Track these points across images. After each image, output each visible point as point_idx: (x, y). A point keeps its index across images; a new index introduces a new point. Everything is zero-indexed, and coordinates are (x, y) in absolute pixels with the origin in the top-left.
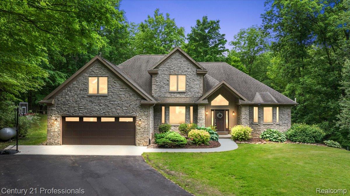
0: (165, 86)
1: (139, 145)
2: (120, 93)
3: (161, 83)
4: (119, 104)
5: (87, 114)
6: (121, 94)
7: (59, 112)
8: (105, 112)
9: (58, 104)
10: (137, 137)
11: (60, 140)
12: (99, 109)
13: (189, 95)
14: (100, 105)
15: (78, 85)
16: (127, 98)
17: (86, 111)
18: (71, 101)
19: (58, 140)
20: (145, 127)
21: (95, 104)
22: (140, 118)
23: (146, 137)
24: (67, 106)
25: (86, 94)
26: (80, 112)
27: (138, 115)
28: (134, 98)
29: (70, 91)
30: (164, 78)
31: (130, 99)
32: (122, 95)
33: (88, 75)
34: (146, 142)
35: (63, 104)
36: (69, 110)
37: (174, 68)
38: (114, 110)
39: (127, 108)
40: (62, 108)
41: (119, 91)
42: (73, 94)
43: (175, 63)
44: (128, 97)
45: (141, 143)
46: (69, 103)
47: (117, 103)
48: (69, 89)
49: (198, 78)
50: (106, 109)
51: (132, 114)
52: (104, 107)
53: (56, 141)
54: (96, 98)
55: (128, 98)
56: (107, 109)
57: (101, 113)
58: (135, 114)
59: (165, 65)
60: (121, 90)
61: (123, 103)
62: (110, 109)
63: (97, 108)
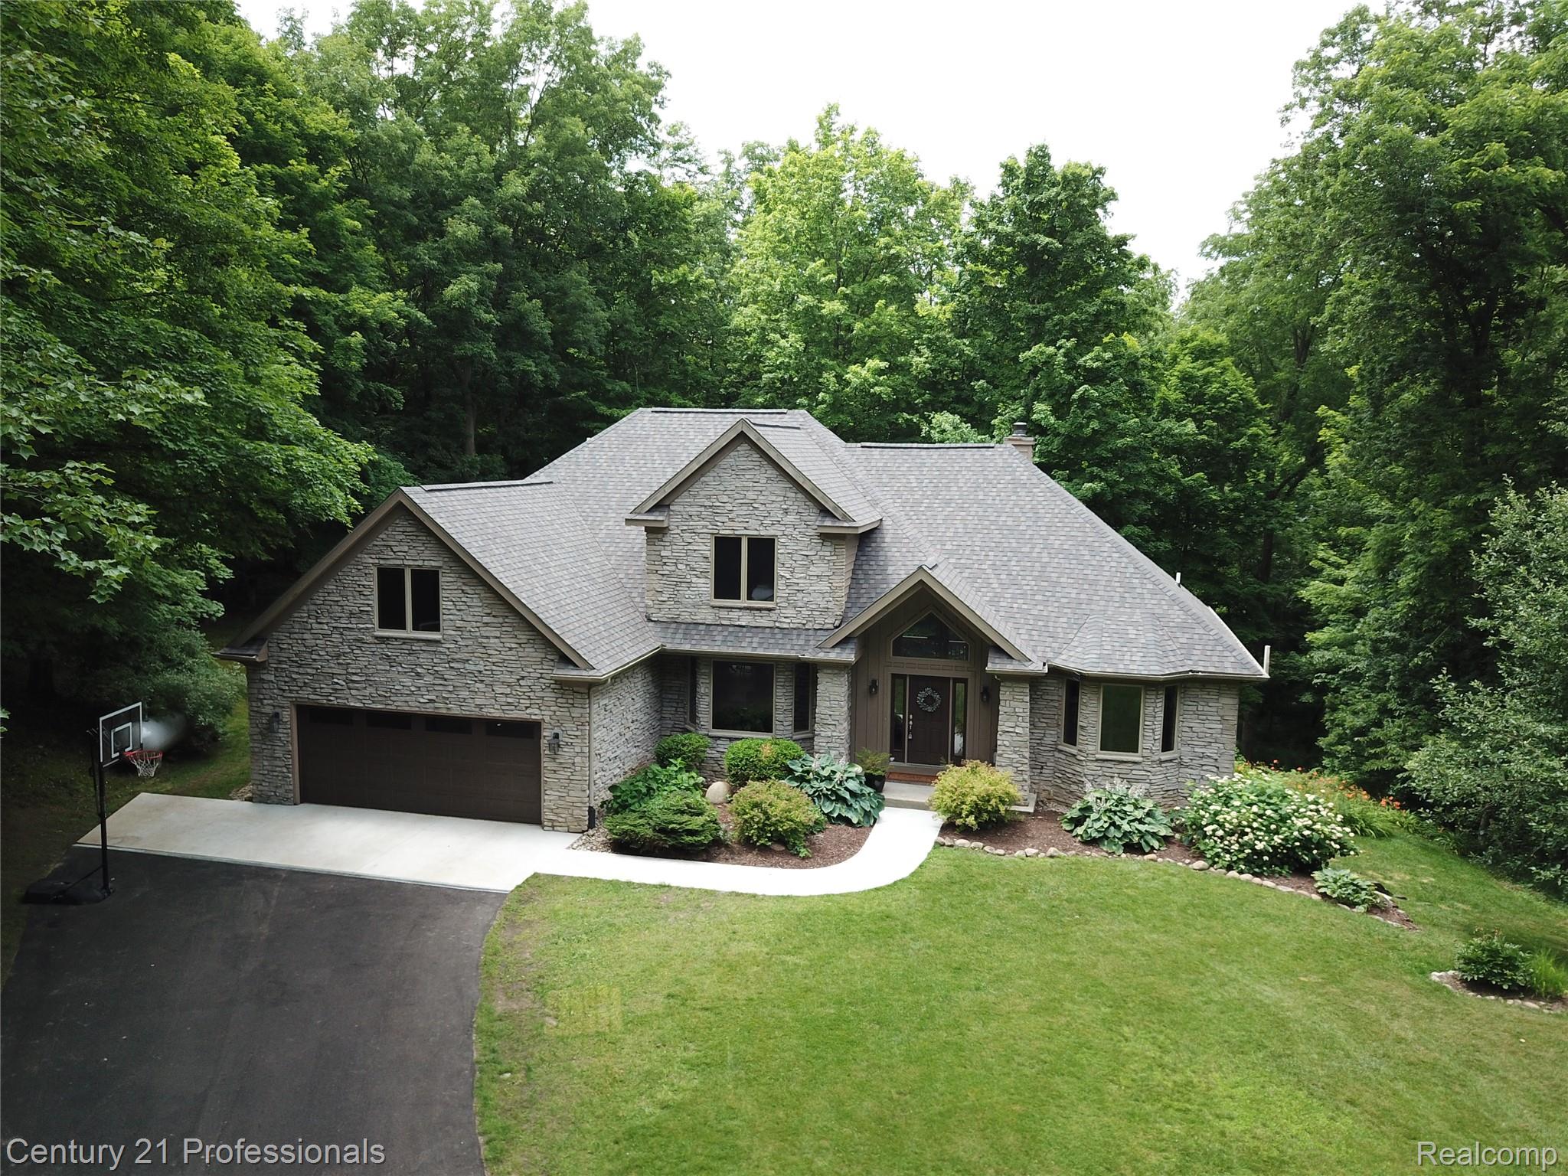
0: (694, 580)
1: (553, 827)
2: (485, 631)
3: (680, 566)
4: (480, 672)
5: (374, 702)
6: (487, 637)
7: (284, 690)
8: (434, 698)
9: (280, 662)
10: (546, 797)
11: (291, 787)
12: (413, 689)
13: (788, 621)
14: (418, 674)
15: (342, 596)
16: (509, 653)
17: (372, 690)
18: (321, 653)
19: (287, 787)
20: (573, 764)
21: (400, 669)
22: (557, 730)
23: (575, 800)
24: (309, 670)
25: (368, 629)
26: (353, 692)
27: (547, 719)
28: (532, 653)
29: (317, 618)
30: (690, 547)
31: (520, 654)
32: (492, 641)
33: (371, 561)
34: (579, 820)
35: (296, 662)
36: (317, 685)
37: (729, 507)
38: (465, 694)
39: (508, 691)
40: (294, 676)
41: (479, 624)
42: (326, 627)
43: (733, 487)
44: (511, 649)
45: (560, 820)
46: (314, 660)
47: (473, 667)
48: (312, 607)
49: (827, 551)
50: (437, 688)
51: (528, 711)
52: (429, 679)
53: (280, 791)
54: (404, 647)
55: (513, 652)
56: (441, 688)
57: (422, 700)
58: (537, 712)
59: (694, 495)
60: (486, 619)
61: (494, 668)
62: (451, 688)
63: (407, 682)
